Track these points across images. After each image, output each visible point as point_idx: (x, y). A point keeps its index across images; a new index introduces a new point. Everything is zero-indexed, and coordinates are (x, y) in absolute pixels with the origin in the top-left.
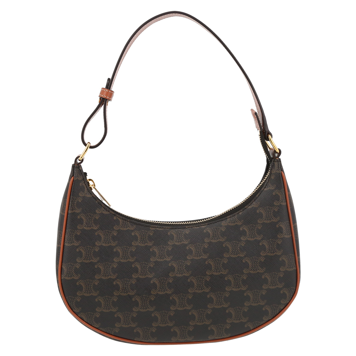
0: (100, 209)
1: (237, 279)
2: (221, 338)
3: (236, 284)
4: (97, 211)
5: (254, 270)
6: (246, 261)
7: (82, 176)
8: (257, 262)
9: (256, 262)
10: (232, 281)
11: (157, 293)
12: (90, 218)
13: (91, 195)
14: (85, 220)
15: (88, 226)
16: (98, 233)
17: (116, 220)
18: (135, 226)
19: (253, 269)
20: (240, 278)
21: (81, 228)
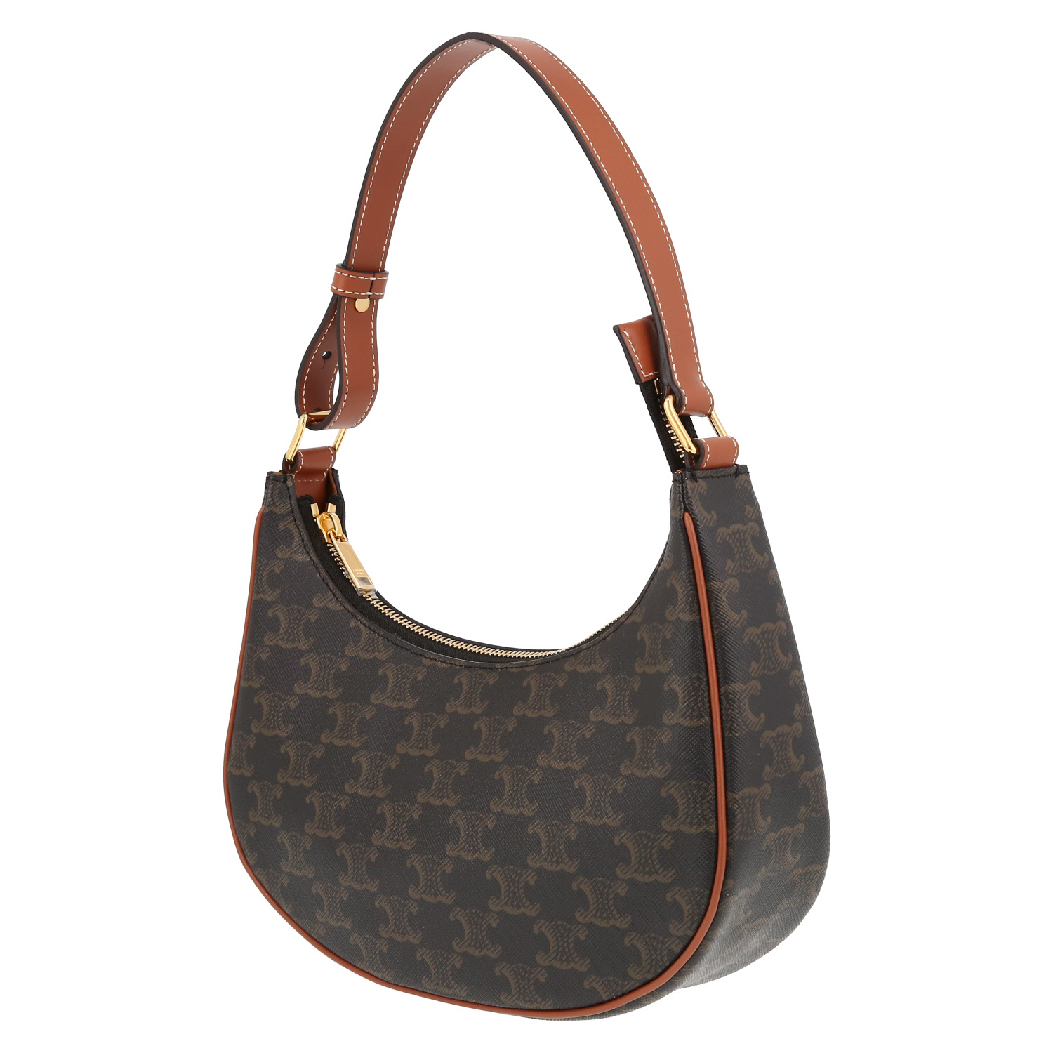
0: (324, 596)
1: (553, 835)
2: (530, 1007)
3: (552, 850)
4: (316, 601)
5: (596, 817)
6: (583, 786)
7: (290, 503)
8: (606, 793)
9: (604, 790)
10: (544, 839)
11: (384, 844)
12: (296, 617)
13: (310, 556)
14: (283, 624)
15: (288, 640)
16: (307, 660)
17: (354, 629)
18: (392, 650)
19: (595, 813)
20: (562, 832)
21: (272, 643)
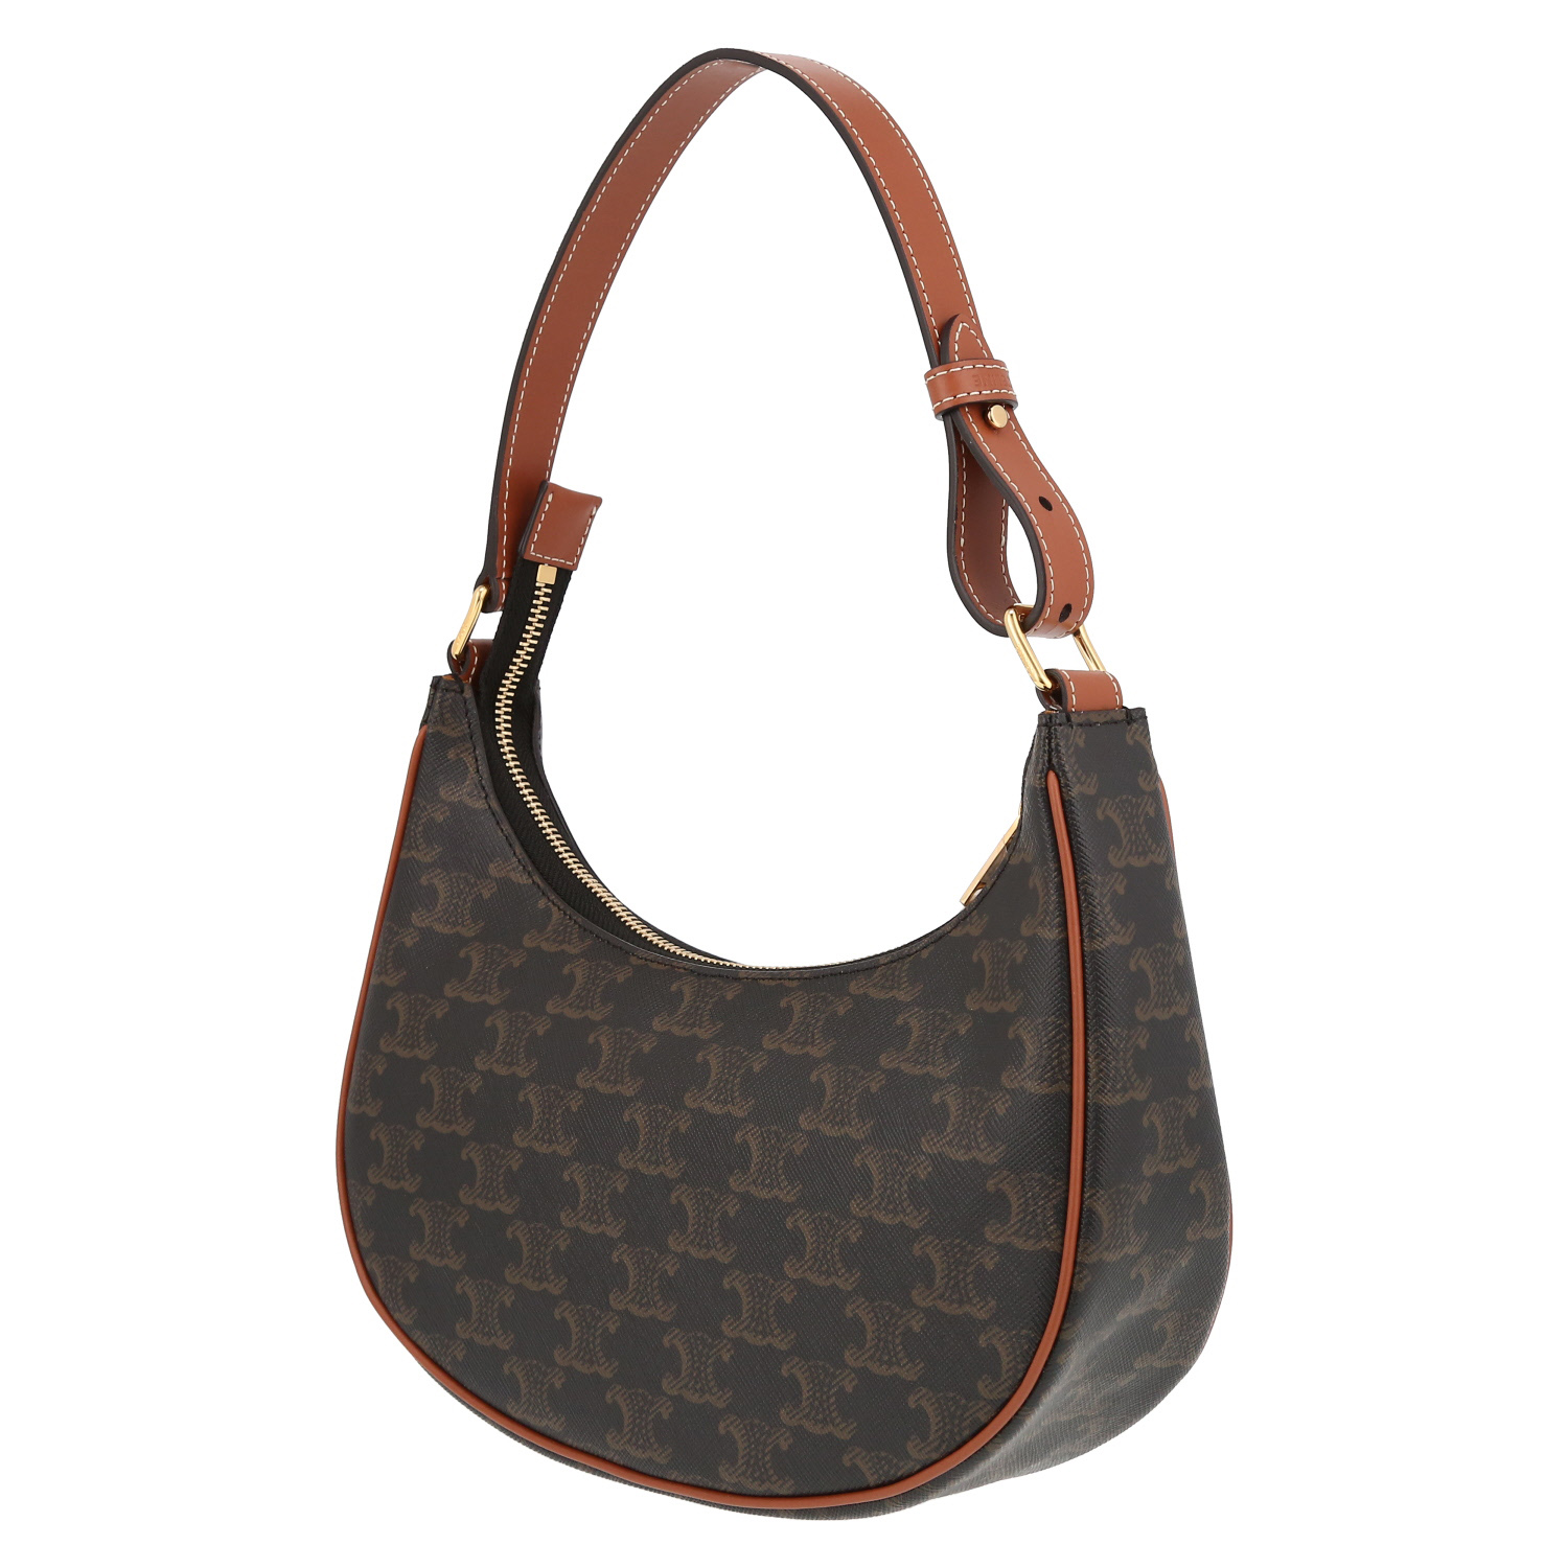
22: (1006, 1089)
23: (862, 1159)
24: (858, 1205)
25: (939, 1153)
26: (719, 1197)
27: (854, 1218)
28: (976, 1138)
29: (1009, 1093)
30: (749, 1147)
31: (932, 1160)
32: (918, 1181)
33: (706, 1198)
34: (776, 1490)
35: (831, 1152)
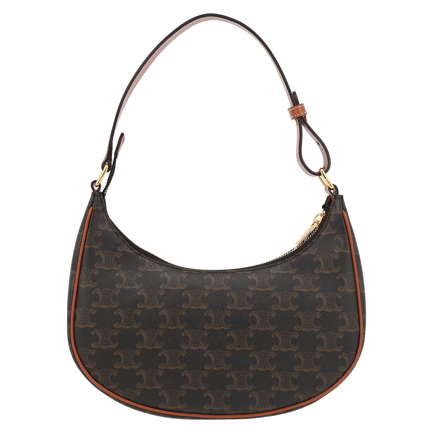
22: (340, 292)
23: (297, 315)
24: (297, 328)
25: (323, 311)
26: (246, 332)
27: (296, 331)
28: (334, 306)
29: (342, 293)
30: (255, 318)
31: (321, 312)
32: (317, 319)
33: (240, 333)
34: (269, 409)
35: (285, 315)
